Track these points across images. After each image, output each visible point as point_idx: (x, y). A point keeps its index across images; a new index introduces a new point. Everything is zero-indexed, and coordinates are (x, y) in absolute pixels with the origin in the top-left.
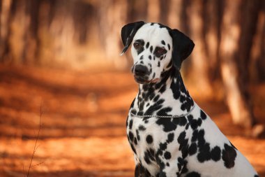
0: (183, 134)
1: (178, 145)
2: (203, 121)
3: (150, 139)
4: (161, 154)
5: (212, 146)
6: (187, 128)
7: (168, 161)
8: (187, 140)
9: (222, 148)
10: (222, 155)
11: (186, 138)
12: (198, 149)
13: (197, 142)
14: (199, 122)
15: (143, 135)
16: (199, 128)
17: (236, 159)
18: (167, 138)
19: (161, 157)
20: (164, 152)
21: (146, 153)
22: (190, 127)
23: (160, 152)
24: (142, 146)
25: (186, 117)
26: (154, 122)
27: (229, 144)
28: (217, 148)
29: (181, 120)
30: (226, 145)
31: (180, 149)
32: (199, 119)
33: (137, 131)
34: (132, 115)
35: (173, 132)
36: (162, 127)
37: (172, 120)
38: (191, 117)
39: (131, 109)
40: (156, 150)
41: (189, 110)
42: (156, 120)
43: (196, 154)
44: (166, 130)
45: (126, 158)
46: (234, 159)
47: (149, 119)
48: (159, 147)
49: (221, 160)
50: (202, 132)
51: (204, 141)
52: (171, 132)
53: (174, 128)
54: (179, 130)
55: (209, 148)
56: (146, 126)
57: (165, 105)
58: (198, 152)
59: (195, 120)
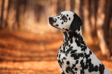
0: (82, 61)
1: (80, 65)
2: (90, 55)
3: (68, 63)
4: (73, 69)
5: (94, 66)
6: (84, 58)
7: (76, 71)
8: (84, 63)
9: (99, 66)
10: (98, 69)
11: (84, 62)
12: (89, 67)
13: (88, 64)
14: (89, 56)
15: (65, 61)
16: (89, 58)
17: (105, 70)
18: (75, 62)
19: (73, 70)
20: (74, 68)
21: (66, 69)
22: (85, 58)
23: (73, 68)
24: (65, 66)
25: (84, 53)
26: (70, 56)
27: (102, 64)
28: (97, 66)
29: (81, 55)
30: (100, 65)
31: (81, 67)
32: (89, 54)
33: (62, 60)
34: (60, 52)
35: (78, 59)
36: (73, 58)
37: (77, 55)
38: (85, 53)
39: (60, 49)
40: (71, 67)
41: (84, 51)
42: (71, 55)
43: (88, 69)
44: (75, 59)
45: (57, 69)
46: (104, 70)
47: (68, 55)
48: (72, 66)
49: (98, 71)
50: (90, 60)
51: (91, 63)
52: (77, 60)
53: (79, 58)
54: (81, 59)
55: (93, 66)
56: (66, 57)
57: (74, 49)
58: (89, 68)
59: (87, 55)
